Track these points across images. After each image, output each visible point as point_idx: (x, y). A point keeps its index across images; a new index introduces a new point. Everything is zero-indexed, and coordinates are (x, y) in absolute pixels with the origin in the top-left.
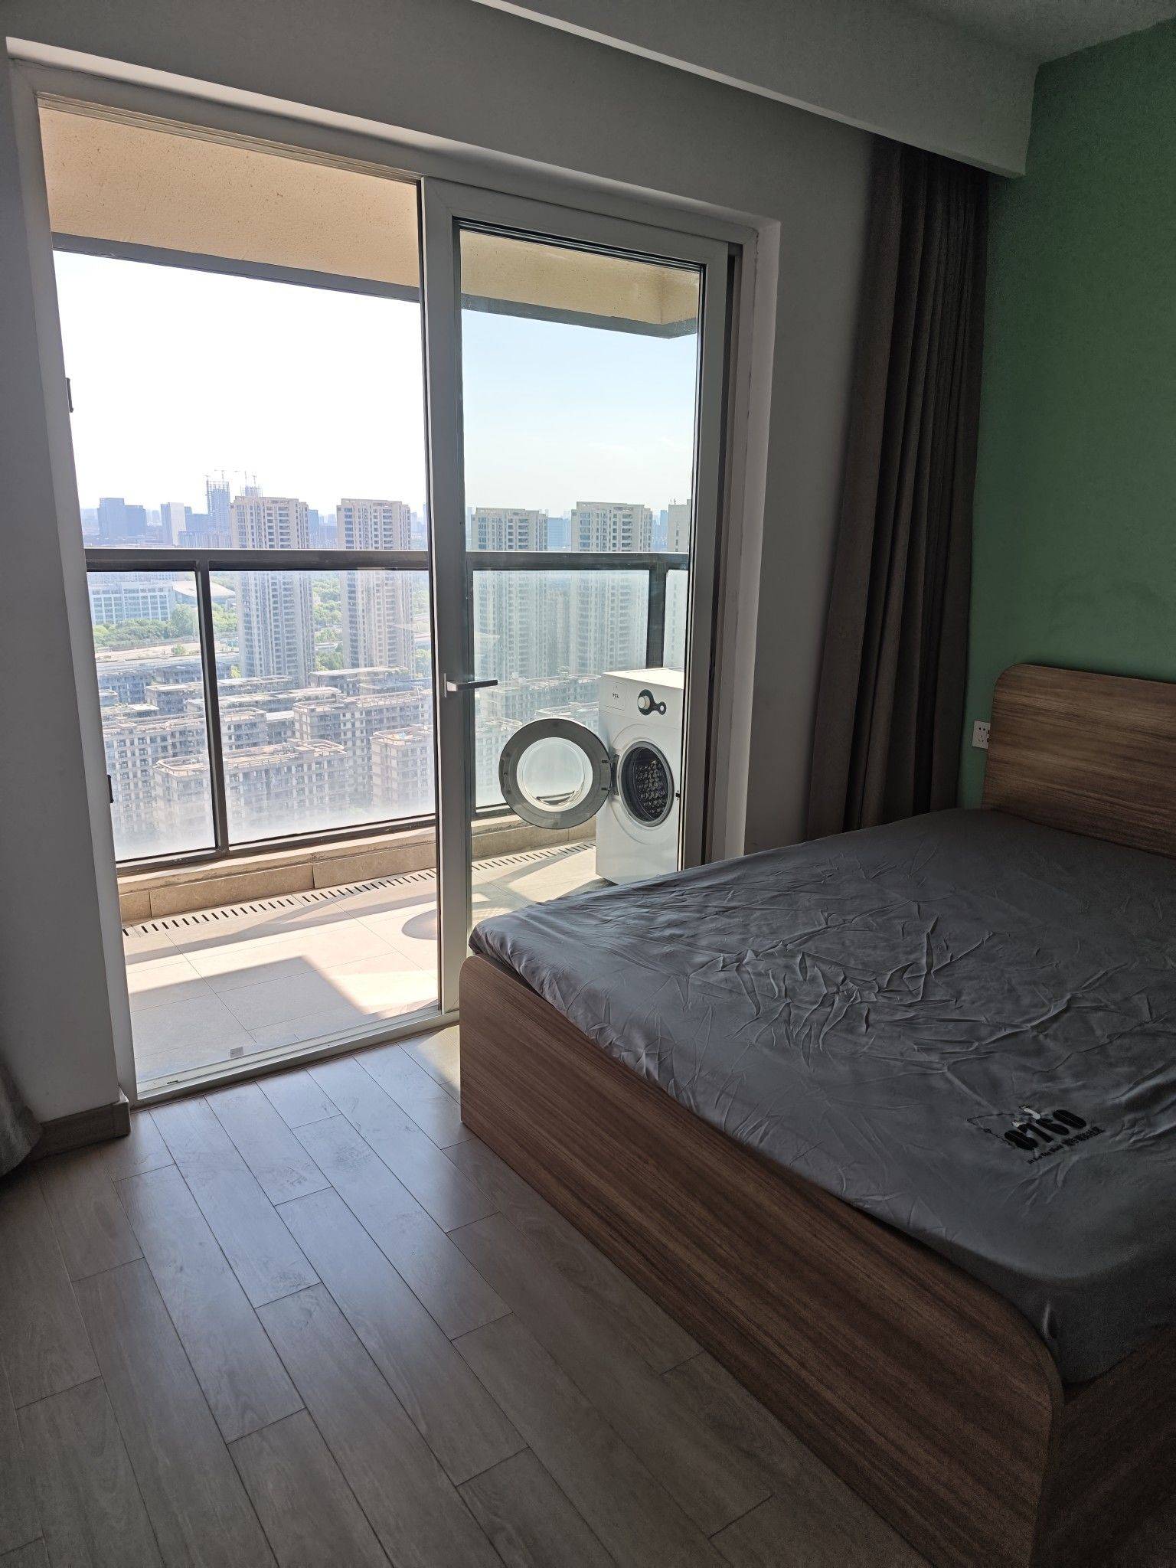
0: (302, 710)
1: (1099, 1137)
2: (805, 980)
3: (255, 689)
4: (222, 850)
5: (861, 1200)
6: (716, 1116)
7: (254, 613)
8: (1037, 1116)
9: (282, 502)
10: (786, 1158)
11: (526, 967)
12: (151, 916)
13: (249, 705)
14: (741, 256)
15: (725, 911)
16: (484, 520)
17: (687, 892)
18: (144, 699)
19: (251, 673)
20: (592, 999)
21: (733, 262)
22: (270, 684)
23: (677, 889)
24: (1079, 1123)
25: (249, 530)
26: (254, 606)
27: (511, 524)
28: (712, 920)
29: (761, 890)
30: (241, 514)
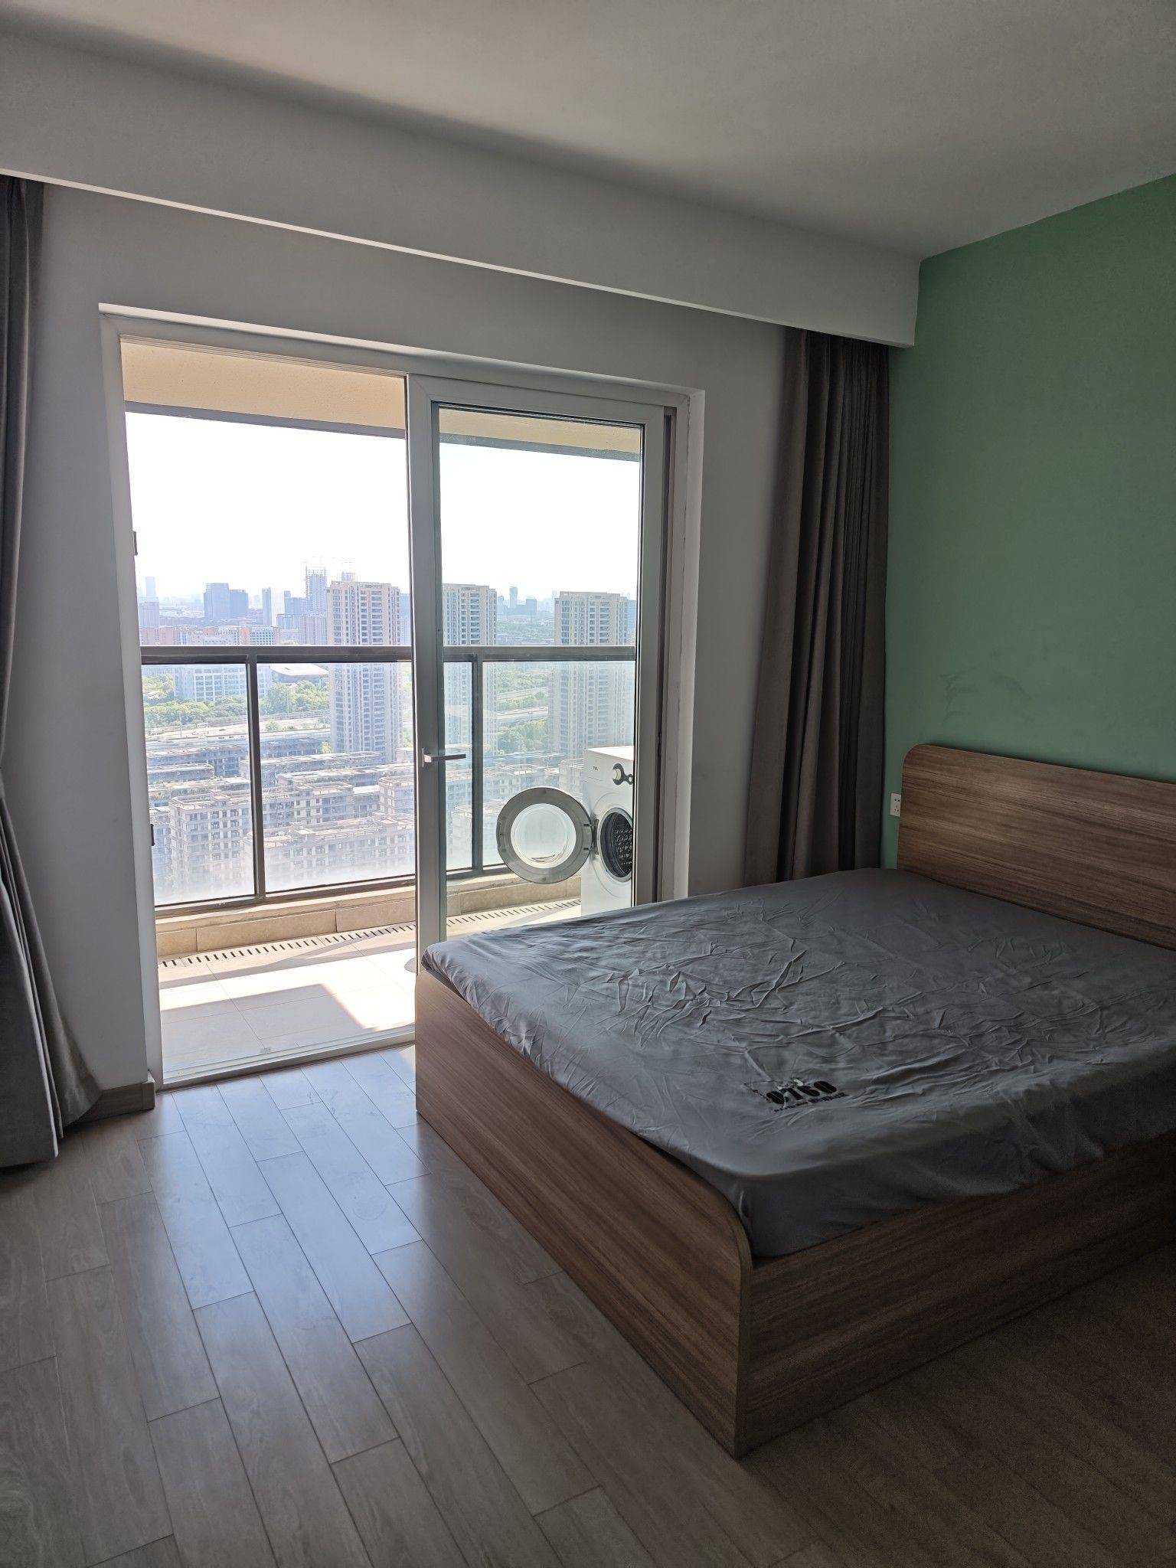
0: (388, 784)
1: (845, 1098)
2: (671, 991)
3: (345, 763)
4: (260, 896)
5: (642, 1131)
6: (562, 1079)
7: (346, 691)
8: (800, 1084)
9: (375, 586)
10: (602, 1105)
11: (456, 977)
12: (197, 951)
13: (338, 779)
14: (676, 415)
15: (632, 942)
16: (567, 603)
17: (608, 927)
18: (238, 772)
19: (340, 748)
20: (497, 999)
21: (669, 419)
22: (358, 759)
23: (601, 924)
24: (834, 1089)
25: (343, 613)
26: (345, 685)
27: (593, 607)
28: (619, 948)
29: (670, 926)
30: (336, 598)
